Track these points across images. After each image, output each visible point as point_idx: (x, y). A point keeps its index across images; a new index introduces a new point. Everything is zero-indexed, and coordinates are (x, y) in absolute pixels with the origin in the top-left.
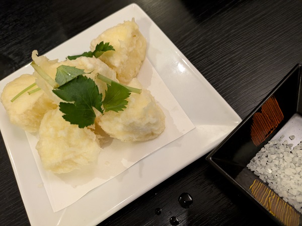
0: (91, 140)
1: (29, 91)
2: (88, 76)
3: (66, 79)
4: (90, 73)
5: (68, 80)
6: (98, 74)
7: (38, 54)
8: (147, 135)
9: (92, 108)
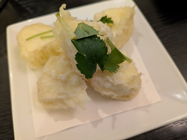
0: (83, 88)
1: (42, 36)
2: (101, 38)
3: (84, 35)
4: (103, 36)
5: (85, 36)
6: (108, 38)
7: (65, 8)
8: (123, 97)
9: (96, 64)
